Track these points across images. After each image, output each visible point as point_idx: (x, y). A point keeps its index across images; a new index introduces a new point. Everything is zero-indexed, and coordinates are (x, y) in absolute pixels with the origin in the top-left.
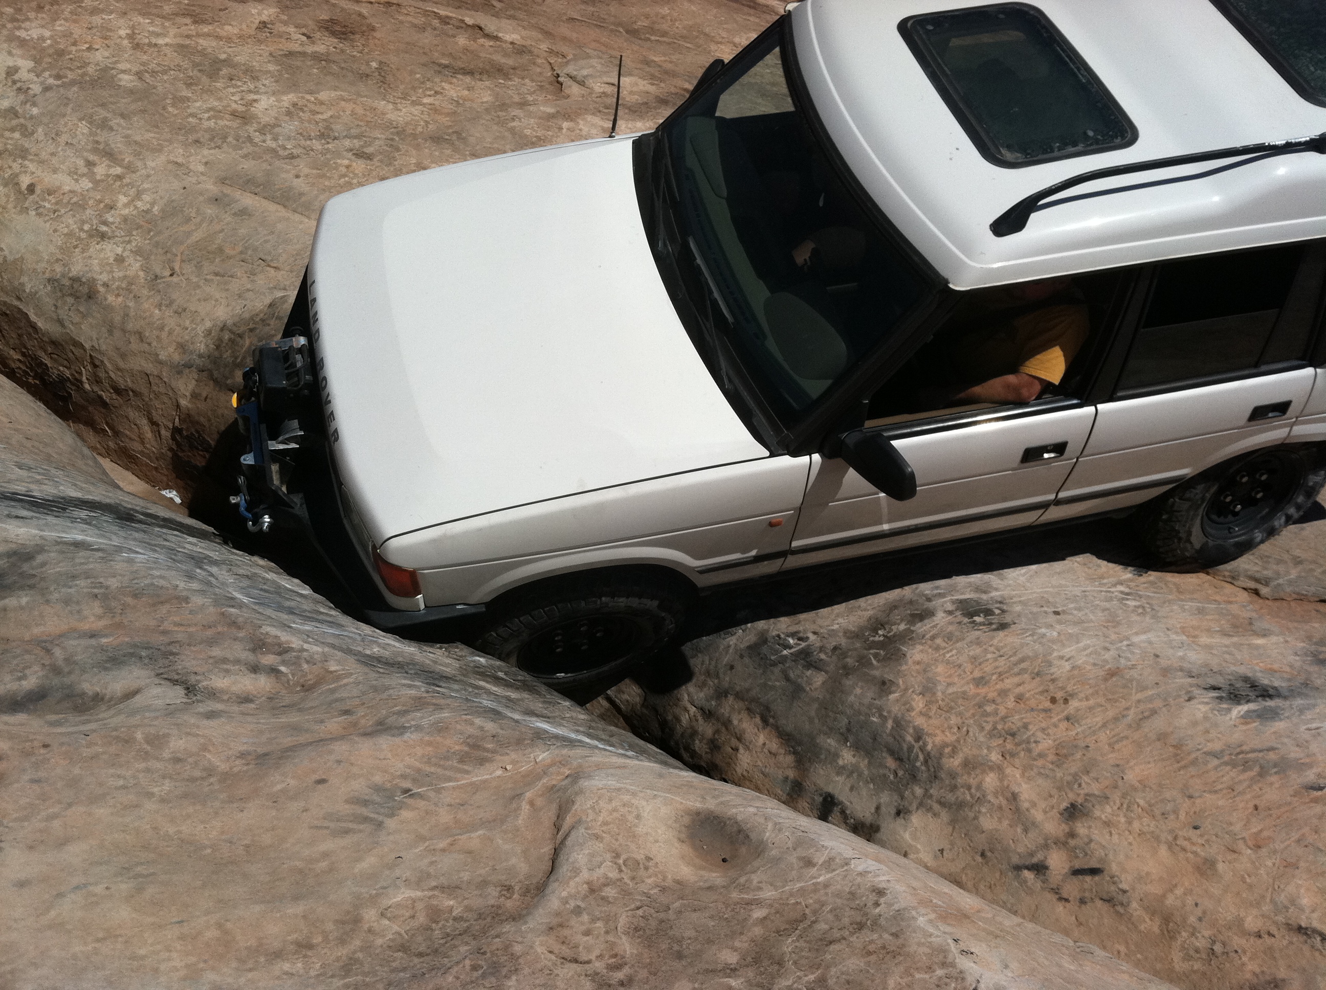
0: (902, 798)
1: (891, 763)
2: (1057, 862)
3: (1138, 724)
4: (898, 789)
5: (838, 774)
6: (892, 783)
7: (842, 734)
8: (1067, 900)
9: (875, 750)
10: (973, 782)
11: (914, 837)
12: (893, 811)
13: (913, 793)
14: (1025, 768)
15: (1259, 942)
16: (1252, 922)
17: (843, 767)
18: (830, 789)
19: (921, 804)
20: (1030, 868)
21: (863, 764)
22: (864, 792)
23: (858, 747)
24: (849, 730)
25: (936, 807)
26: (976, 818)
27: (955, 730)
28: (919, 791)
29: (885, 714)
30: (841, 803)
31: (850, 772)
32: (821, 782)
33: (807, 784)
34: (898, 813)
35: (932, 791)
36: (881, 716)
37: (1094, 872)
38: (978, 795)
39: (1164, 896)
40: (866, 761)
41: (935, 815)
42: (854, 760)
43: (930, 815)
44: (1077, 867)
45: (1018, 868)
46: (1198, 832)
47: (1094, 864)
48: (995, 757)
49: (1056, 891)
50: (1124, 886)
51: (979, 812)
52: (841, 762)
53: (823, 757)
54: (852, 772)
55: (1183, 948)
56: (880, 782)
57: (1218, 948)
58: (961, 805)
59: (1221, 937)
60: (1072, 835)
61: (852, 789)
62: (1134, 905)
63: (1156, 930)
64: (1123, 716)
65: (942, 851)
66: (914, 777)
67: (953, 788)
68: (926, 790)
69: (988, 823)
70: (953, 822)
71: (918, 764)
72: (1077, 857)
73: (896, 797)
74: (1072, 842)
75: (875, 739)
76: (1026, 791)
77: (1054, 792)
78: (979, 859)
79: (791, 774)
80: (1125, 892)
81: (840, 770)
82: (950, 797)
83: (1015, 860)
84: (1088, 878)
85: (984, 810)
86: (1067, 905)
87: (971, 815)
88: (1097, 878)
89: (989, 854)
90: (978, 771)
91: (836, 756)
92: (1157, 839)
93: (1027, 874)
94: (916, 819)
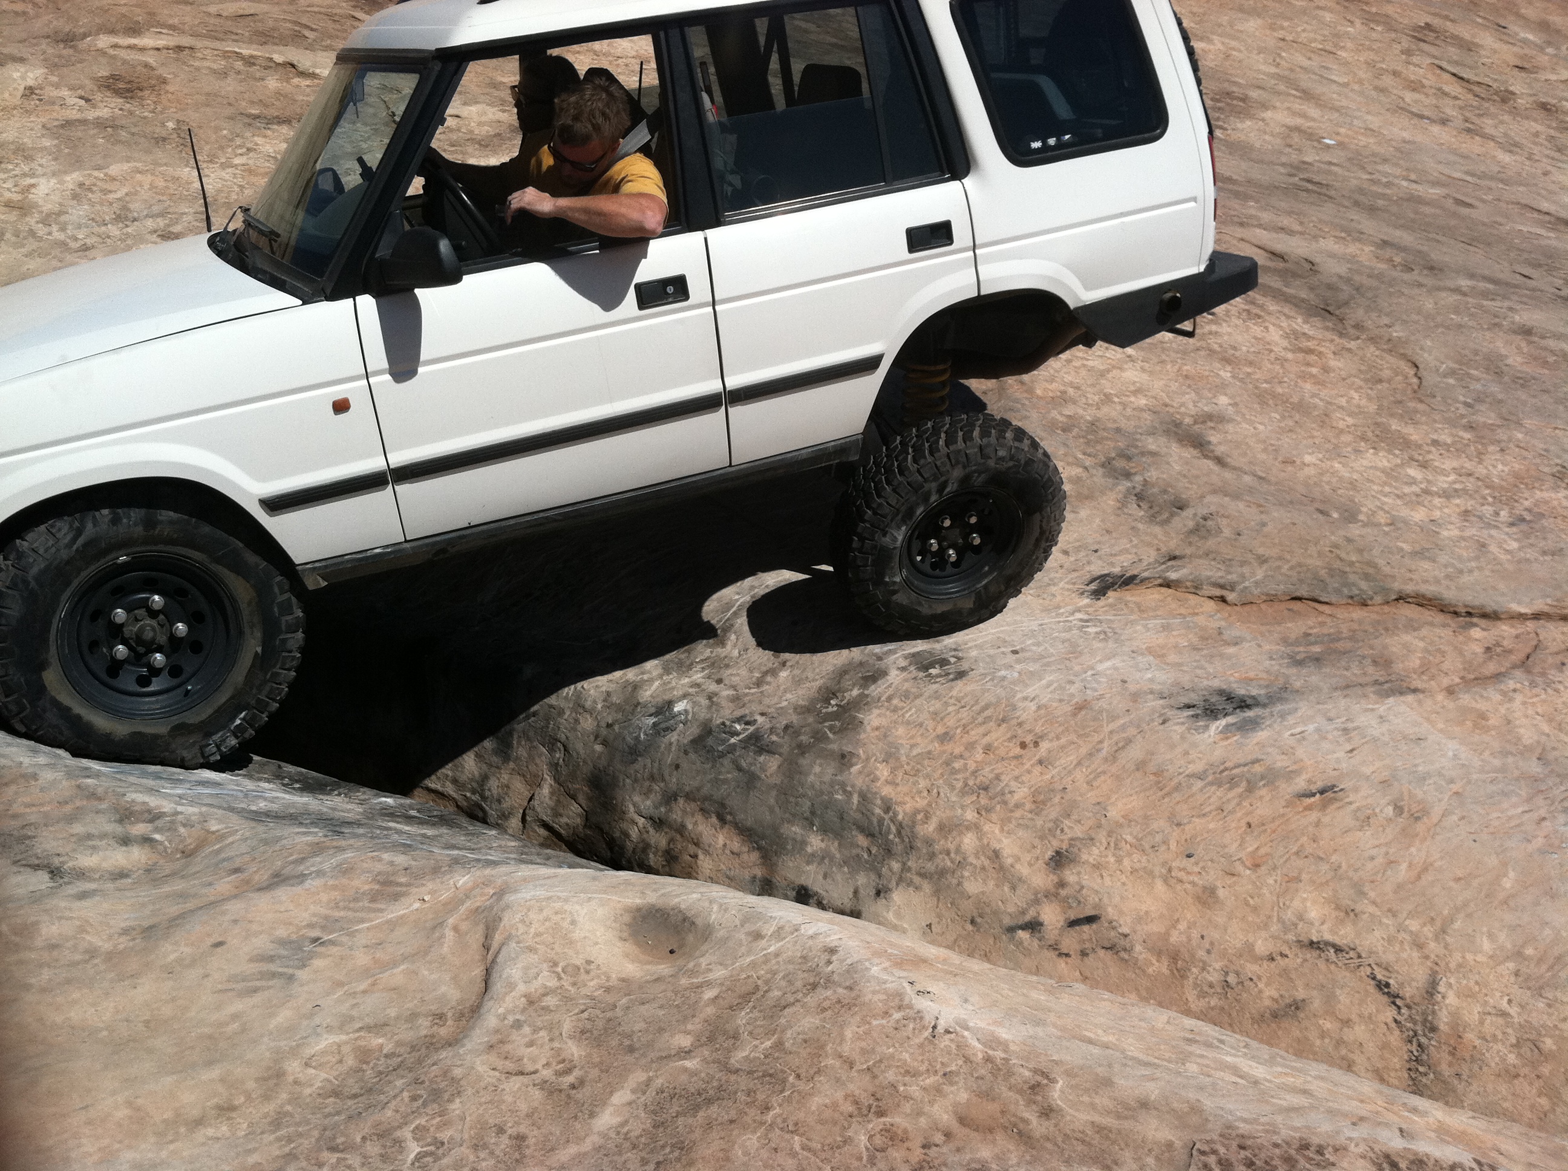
0: (880, 876)
1: (862, 840)
2: (1051, 916)
3: (1113, 757)
4: (874, 867)
5: (808, 863)
6: (867, 862)
7: (806, 819)
8: (1067, 955)
9: (843, 829)
10: (952, 847)
11: (898, 915)
12: (873, 892)
13: (891, 870)
14: (1005, 821)
15: (1273, 965)
16: (1262, 947)
17: (813, 855)
18: (803, 881)
19: (900, 880)
20: (1024, 927)
21: (834, 847)
22: (839, 877)
23: (825, 830)
24: (813, 813)
25: (917, 880)
26: (959, 884)
27: (925, 793)
28: (896, 866)
29: (849, 789)
30: (816, 894)
31: (823, 857)
32: (791, 876)
33: (777, 880)
34: (878, 893)
35: (909, 863)
36: (845, 791)
37: (1090, 920)
38: (958, 858)
39: (1167, 934)
40: (836, 844)
41: (917, 888)
42: (823, 845)
43: (911, 889)
44: (1073, 918)
45: (1011, 930)
46: (1192, 860)
47: (1090, 912)
48: (970, 815)
49: (1054, 947)
50: (1125, 930)
51: (962, 877)
52: (809, 849)
53: (789, 847)
54: (823, 858)
55: (1196, 985)
56: (854, 863)
57: (1232, 979)
58: (942, 873)
59: (1232, 967)
60: (1062, 884)
61: (825, 877)
62: (1138, 948)
63: (1165, 970)
64: (1099, 750)
65: (929, 926)
66: (889, 852)
67: (932, 856)
68: (904, 864)
69: (972, 887)
70: (937, 892)
71: (891, 837)
72: (1070, 907)
73: (873, 876)
74: (1063, 892)
75: (842, 818)
76: (1008, 846)
77: (1037, 842)
78: (970, 927)
79: (759, 872)
80: (1126, 936)
81: (811, 858)
82: (930, 867)
83: (1007, 921)
84: (1086, 928)
85: (966, 874)
86: (1069, 960)
87: (954, 881)
88: (1094, 926)
89: (979, 920)
90: (954, 833)
91: (804, 843)
92: (1151, 873)
93: (1022, 934)
94: (898, 896)
